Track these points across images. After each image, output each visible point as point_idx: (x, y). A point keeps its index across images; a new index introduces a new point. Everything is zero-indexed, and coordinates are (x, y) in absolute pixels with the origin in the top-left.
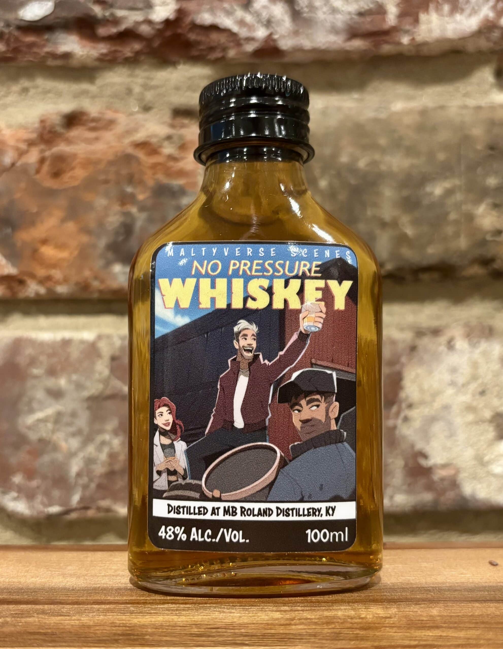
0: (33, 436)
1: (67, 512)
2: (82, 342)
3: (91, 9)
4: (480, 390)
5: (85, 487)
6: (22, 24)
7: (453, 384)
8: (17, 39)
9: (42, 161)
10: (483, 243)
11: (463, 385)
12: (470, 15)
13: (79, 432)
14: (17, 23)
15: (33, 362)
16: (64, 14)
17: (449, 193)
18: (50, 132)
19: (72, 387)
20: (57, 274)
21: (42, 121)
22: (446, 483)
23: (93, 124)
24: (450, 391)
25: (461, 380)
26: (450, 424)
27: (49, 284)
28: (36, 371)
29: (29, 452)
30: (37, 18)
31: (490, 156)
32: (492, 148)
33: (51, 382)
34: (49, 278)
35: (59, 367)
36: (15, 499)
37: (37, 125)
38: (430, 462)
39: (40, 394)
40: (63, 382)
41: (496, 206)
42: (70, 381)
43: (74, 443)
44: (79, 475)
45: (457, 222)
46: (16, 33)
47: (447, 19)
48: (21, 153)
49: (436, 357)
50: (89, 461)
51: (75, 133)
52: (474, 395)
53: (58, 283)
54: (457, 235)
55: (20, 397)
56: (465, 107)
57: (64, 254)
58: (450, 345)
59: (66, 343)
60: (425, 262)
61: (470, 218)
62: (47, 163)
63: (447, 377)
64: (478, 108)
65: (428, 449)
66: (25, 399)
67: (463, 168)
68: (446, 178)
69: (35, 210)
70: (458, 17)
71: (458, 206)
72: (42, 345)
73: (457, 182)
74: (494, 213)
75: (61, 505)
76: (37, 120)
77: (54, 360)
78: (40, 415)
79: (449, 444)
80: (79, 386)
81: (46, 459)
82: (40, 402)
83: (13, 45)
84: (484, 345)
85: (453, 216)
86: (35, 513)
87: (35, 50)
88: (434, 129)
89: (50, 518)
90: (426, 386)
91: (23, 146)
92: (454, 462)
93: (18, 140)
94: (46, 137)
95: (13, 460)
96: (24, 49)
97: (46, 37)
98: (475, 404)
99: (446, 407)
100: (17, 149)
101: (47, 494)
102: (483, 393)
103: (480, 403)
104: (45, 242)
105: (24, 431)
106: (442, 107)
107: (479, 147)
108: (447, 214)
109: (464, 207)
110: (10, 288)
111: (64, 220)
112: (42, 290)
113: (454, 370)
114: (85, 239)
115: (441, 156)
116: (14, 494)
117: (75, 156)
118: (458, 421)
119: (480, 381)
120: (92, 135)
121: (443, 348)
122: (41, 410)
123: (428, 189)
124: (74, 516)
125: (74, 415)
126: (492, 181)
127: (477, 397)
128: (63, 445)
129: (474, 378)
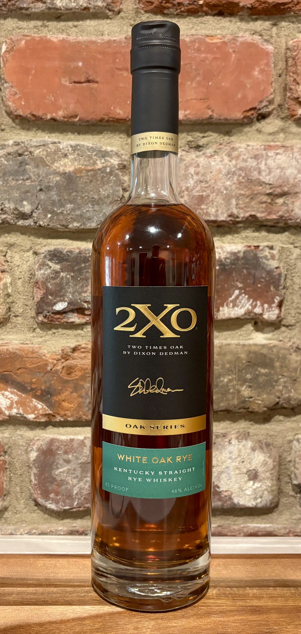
0: (58, 479)
1: (72, 509)
2: (78, 440)
3: (84, 305)
4: (243, 460)
5: (79, 499)
6: (55, 311)
7: (230, 458)
8: (52, 317)
9: (63, 367)
10: (244, 402)
11: (235, 459)
12: (241, 308)
13: (77, 477)
14: (52, 311)
15: (58, 448)
16: (72, 307)
17: (230, 381)
18: (65, 354)
19: (74, 458)
20: (69, 413)
21: (62, 350)
22: (227, 498)
23: (83, 350)
24: (229, 461)
25: (234, 457)
26: (229, 474)
27: (65, 417)
28: (59, 452)
29: (56, 485)
30: (60, 309)
31: (248, 365)
32: (249, 362)
33: (65, 457)
34: (65, 415)
35: (69, 450)
36: (50, 503)
37: (60, 352)
38: (221, 490)
39: (61, 462)
40: (70, 456)
41: (250, 387)
42: (73, 456)
43: (75, 481)
44: (77, 494)
45: (233, 393)
46: (52, 315)
47: (231, 309)
48: (54, 365)
49: (224, 447)
50: (81, 489)
51: (76, 354)
52: (239, 463)
53: (69, 417)
54: (233, 398)
55: (53, 462)
56: (238, 344)
57: (72, 406)
58: (230, 442)
59: (72, 440)
60: (220, 409)
61: (239, 391)
62: (65, 368)
63: (228, 455)
64: (244, 345)
65: (219, 485)
66: (55, 464)
67: (237, 371)
68: (229, 375)
69: (60, 388)
70: (236, 308)
71: (234, 386)
72: (62, 441)
73: (234, 376)
74: (250, 389)
75: (69, 506)
76: (60, 349)
77: (67, 447)
78: (61, 470)
79: (228, 482)
80: (77, 458)
81: (63, 487)
82: (61, 465)
83: (50, 319)
84: (244, 442)
85: (231, 391)
86: (59, 509)
87: (59, 320)
88: (225, 354)
89: (65, 510)
90: (219, 459)
91: (55, 362)
92: (231, 490)
93: (53, 359)
94: (64, 356)
95: (50, 488)
96: (55, 320)
97: (64, 315)
98: (240, 466)
99: (227, 467)
100: (53, 363)
101: (64, 501)
102: (243, 462)
103: (241, 466)
104: (63, 401)
105: (54, 476)
106: (229, 345)
107: (244, 362)
108: (230, 389)
109: (237, 386)
110: (49, 417)
111: (71, 392)
112: (62, 419)
113: (231, 453)
114: (80, 400)
115: (228, 366)
116: (50, 502)
117: (76, 366)
118: (232, 473)
119: (242, 457)
120: (83, 355)
121: (227, 443)
122: (61, 468)
123: (222, 379)
124: (74, 510)
125: (75, 470)
126: (249, 376)
127: (241, 464)
128: (70, 481)
129: (239, 456)
